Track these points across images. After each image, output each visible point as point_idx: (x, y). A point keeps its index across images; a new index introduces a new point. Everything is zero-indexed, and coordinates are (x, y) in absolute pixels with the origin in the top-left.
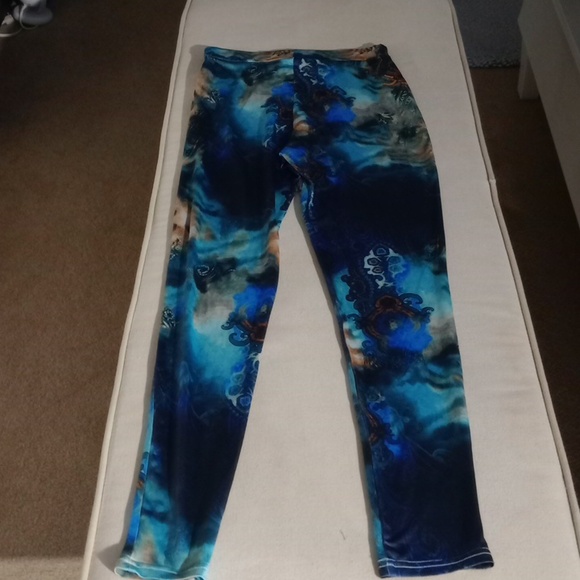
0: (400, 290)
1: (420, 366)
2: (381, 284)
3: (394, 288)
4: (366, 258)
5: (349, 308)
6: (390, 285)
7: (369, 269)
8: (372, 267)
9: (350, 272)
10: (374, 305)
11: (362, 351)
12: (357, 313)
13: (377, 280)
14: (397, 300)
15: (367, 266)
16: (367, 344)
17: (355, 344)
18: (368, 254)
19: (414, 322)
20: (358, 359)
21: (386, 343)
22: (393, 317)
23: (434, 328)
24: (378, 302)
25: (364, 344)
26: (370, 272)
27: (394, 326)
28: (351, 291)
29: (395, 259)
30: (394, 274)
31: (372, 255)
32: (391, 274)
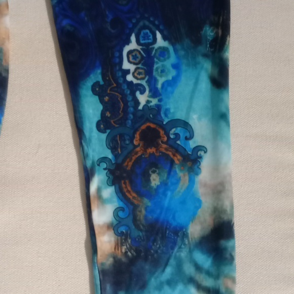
0: (167, 112)
1: (183, 254)
2: (142, 99)
3: (158, 108)
4: (127, 49)
5: (98, 146)
6: (154, 102)
7: (128, 72)
8: (132, 67)
9: (104, 76)
10: (132, 141)
11: (113, 227)
12: (110, 155)
13: (138, 94)
14: (162, 132)
15: (126, 65)
16: (121, 214)
17: (103, 216)
18: (128, 42)
19: (180, 174)
20: (106, 242)
21: (144, 212)
22: (154, 164)
23: (205, 185)
24: (137, 136)
25: (116, 213)
26: (130, 78)
27: (155, 180)
28: (103, 114)
29: (163, 52)
30: (161, 81)
31: (133, 45)
32: (156, 80)
